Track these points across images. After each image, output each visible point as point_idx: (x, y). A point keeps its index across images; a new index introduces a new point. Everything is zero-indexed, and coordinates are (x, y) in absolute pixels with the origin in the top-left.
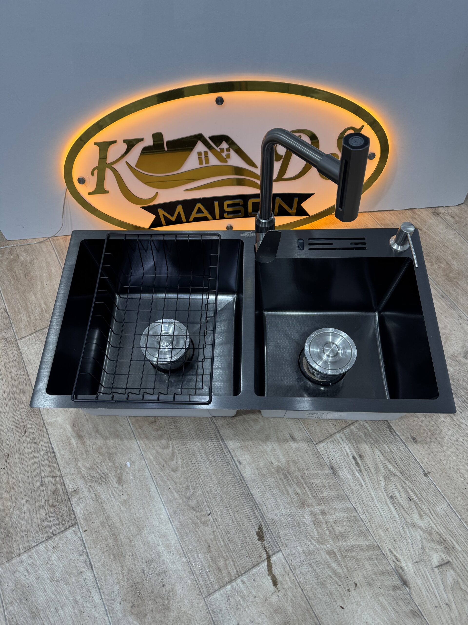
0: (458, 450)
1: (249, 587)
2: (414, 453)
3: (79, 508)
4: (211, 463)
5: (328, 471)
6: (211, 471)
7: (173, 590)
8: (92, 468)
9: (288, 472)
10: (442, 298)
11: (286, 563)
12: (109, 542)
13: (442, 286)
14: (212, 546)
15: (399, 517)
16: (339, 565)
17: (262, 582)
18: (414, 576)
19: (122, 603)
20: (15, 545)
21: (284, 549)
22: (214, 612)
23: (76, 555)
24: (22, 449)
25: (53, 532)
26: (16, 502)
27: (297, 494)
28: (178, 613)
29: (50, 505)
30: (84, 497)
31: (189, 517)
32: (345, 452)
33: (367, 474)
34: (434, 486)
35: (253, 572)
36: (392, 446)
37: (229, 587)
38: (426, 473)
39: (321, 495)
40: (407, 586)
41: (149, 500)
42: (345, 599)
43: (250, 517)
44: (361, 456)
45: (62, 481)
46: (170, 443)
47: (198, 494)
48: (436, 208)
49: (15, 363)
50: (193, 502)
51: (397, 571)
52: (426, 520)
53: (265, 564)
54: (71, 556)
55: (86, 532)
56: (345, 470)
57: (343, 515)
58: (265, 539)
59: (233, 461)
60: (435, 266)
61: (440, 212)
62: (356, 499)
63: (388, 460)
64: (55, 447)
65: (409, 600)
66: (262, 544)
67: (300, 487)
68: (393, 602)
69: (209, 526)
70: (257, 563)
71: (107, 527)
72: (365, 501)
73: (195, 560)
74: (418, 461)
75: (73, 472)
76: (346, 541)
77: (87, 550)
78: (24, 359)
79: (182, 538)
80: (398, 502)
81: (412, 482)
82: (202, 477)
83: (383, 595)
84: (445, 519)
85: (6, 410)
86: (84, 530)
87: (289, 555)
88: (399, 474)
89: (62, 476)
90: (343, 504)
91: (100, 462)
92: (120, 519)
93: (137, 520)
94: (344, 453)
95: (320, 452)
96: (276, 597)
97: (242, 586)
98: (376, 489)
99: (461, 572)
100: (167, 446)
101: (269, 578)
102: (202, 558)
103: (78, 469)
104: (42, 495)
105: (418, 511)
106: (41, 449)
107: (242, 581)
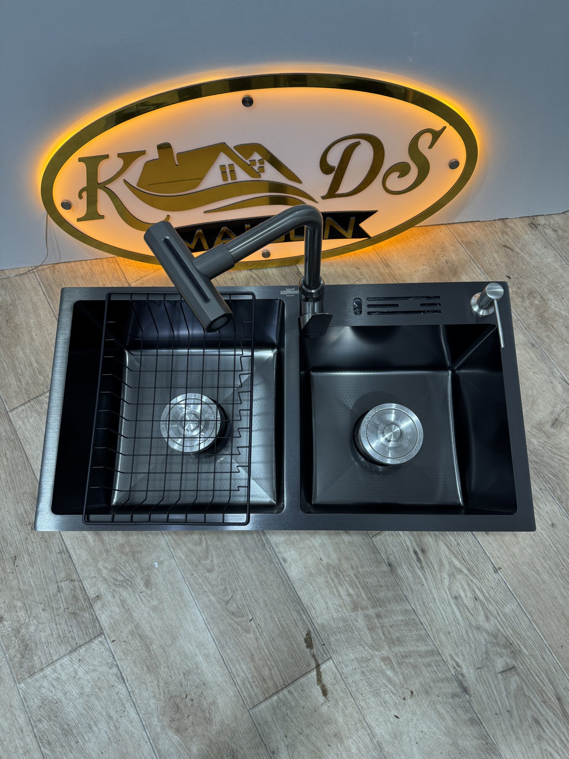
0: (535, 542)
1: (297, 698)
2: (484, 546)
3: (104, 616)
4: (252, 561)
5: (385, 568)
6: (252, 571)
7: (214, 703)
8: (114, 570)
9: (340, 571)
10: (532, 348)
11: (336, 671)
12: (140, 653)
13: (533, 330)
14: (255, 655)
15: (463, 619)
16: (395, 672)
17: (311, 692)
18: (476, 682)
19: (160, 717)
20: (35, 658)
21: (335, 656)
22: (260, 724)
23: (105, 668)
24: (30, 549)
25: (77, 643)
26: (31, 612)
27: (349, 595)
28: (221, 726)
29: (70, 613)
30: (109, 604)
31: (228, 623)
32: (405, 545)
33: (429, 571)
34: (504, 584)
35: (301, 681)
36: (460, 537)
37: (275, 698)
38: (496, 569)
39: (377, 596)
40: (467, 693)
41: (182, 604)
42: (400, 708)
43: (297, 622)
44: (423, 551)
45: (81, 586)
46: (203, 538)
47: (238, 597)
48: (535, 217)
49: (9, 442)
50: (232, 607)
51: (458, 678)
52: (492, 622)
53: (314, 673)
54: (100, 669)
55: (114, 643)
56: (404, 566)
57: (400, 618)
58: (314, 646)
59: (276, 558)
60: (527, 302)
61: (539, 223)
62: (416, 600)
63: (454, 555)
64: (69, 546)
65: (468, 707)
66: (310, 652)
67: (353, 587)
68: (451, 710)
69: (252, 633)
70: (305, 672)
71: (138, 636)
72: (426, 603)
73: (237, 670)
74: (489, 555)
75: (93, 575)
76: (403, 646)
77: (118, 662)
78: (20, 436)
79: (222, 647)
80: (463, 602)
81: (480, 580)
82: (241, 577)
83: (441, 703)
84: (514, 621)
85: (6, 503)
86: (112, 640)
87: (340, 663)
88: (465, 571)
89: (81, 580)
90: (401, 606)
91: (123, 563)
92: (151, 627)
93: (170, 628)
94: (404, 547)
95: (377, 546)
96: (326, 707)
97: (289, 696)
98: (439, 589)
99: (527, 677)
100: (200, 542)
101: (319, 687)
102: (244, 667)
103: (99, 571)
104: (61, 602)
105: (484, 612)
106: (53, 549)
107: (289, 692)
